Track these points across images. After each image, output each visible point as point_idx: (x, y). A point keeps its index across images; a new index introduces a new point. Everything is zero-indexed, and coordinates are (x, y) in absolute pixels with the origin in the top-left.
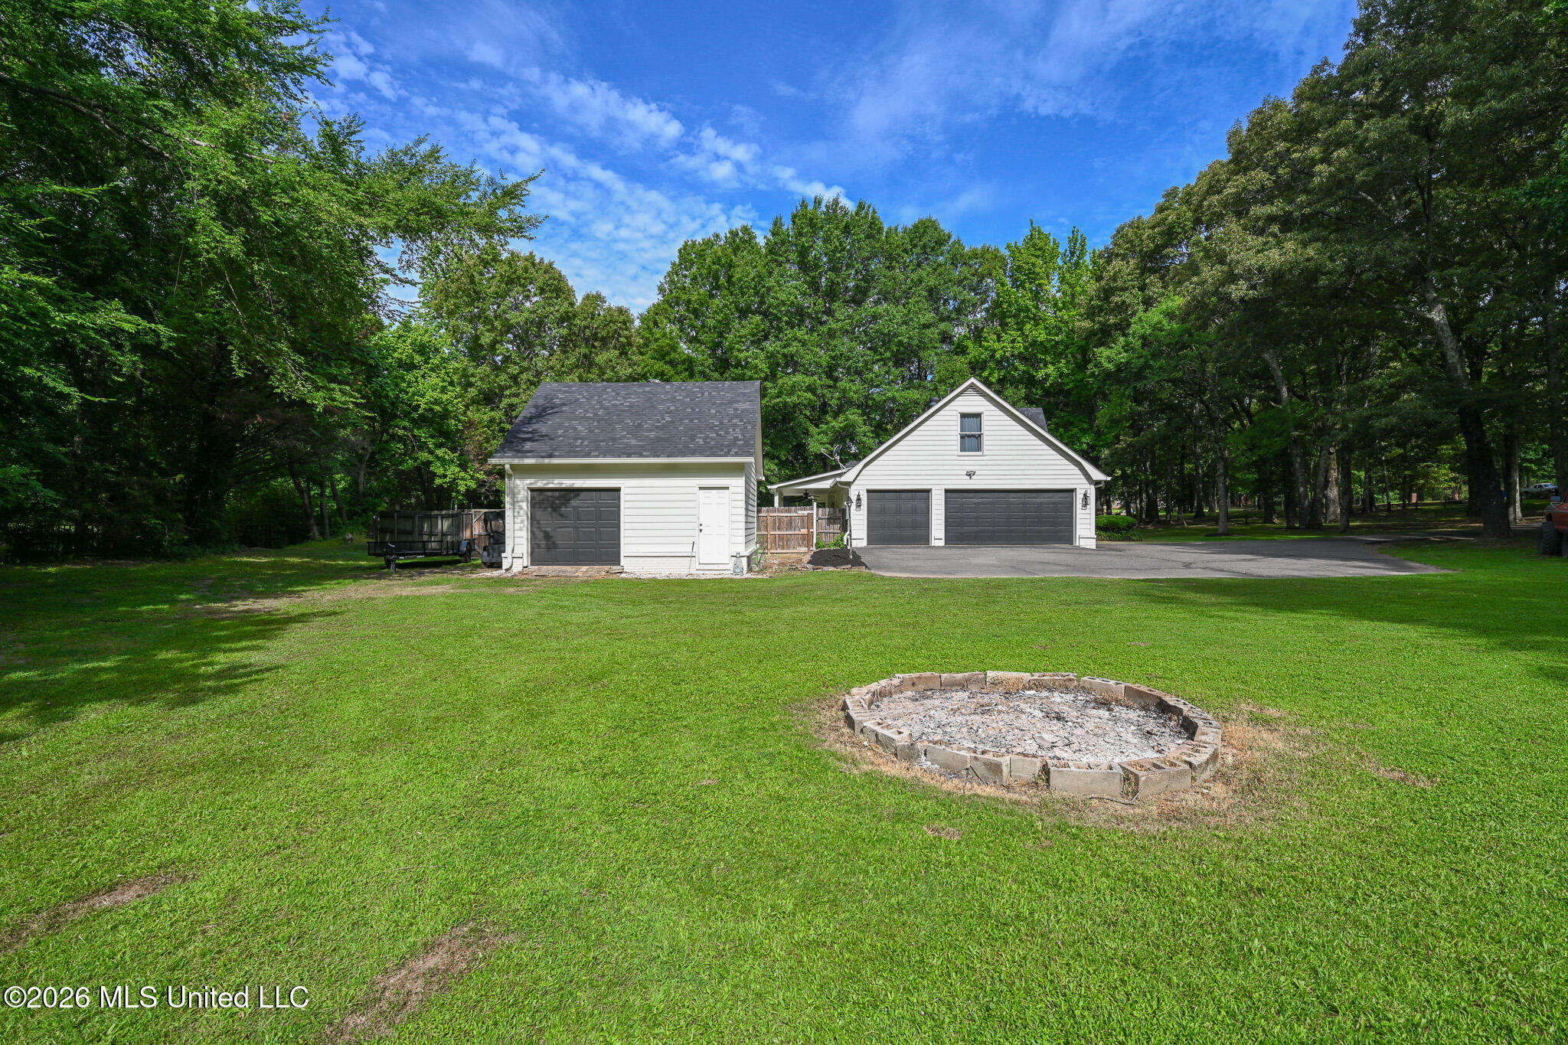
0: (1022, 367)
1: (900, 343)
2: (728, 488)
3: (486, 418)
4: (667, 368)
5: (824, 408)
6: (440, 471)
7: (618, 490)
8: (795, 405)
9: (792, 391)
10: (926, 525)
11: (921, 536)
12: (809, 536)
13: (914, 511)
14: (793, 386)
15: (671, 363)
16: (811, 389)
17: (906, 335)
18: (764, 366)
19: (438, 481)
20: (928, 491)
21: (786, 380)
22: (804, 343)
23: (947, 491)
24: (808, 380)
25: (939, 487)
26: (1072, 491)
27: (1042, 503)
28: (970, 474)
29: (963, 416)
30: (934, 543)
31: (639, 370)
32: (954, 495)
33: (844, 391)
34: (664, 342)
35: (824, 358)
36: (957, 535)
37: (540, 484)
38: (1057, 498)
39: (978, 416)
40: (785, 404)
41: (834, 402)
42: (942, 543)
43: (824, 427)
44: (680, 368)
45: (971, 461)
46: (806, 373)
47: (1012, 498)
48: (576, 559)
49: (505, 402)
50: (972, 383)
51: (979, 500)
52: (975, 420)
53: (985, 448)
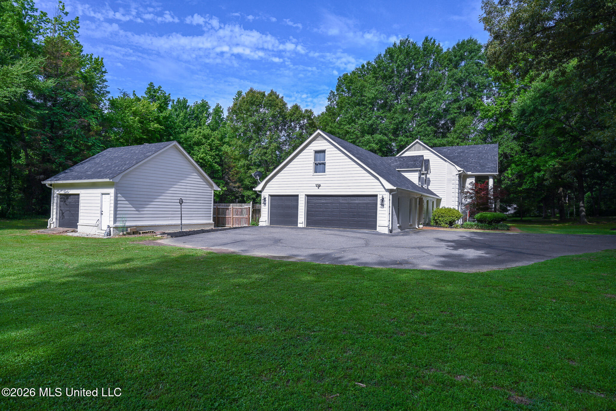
2: (109, 194)
10: (296, 215)
11: (292, 220)
12: (249, 219)
13: (292, 207)
20: (297, 196)
23: (308, 196)
25: (301, 194)
26: (376, 196)
27: (359, 204)
28: (319, 186)
29: (316, 152)
32: (311, 198)
38: (367, 200)
39: (324, 151)
45: (319, 178)
47: (341, 200)
48: (69, 225)
50: (319, 133)
51: (324, 201)
52: (322, 154)
53: (326, 170)
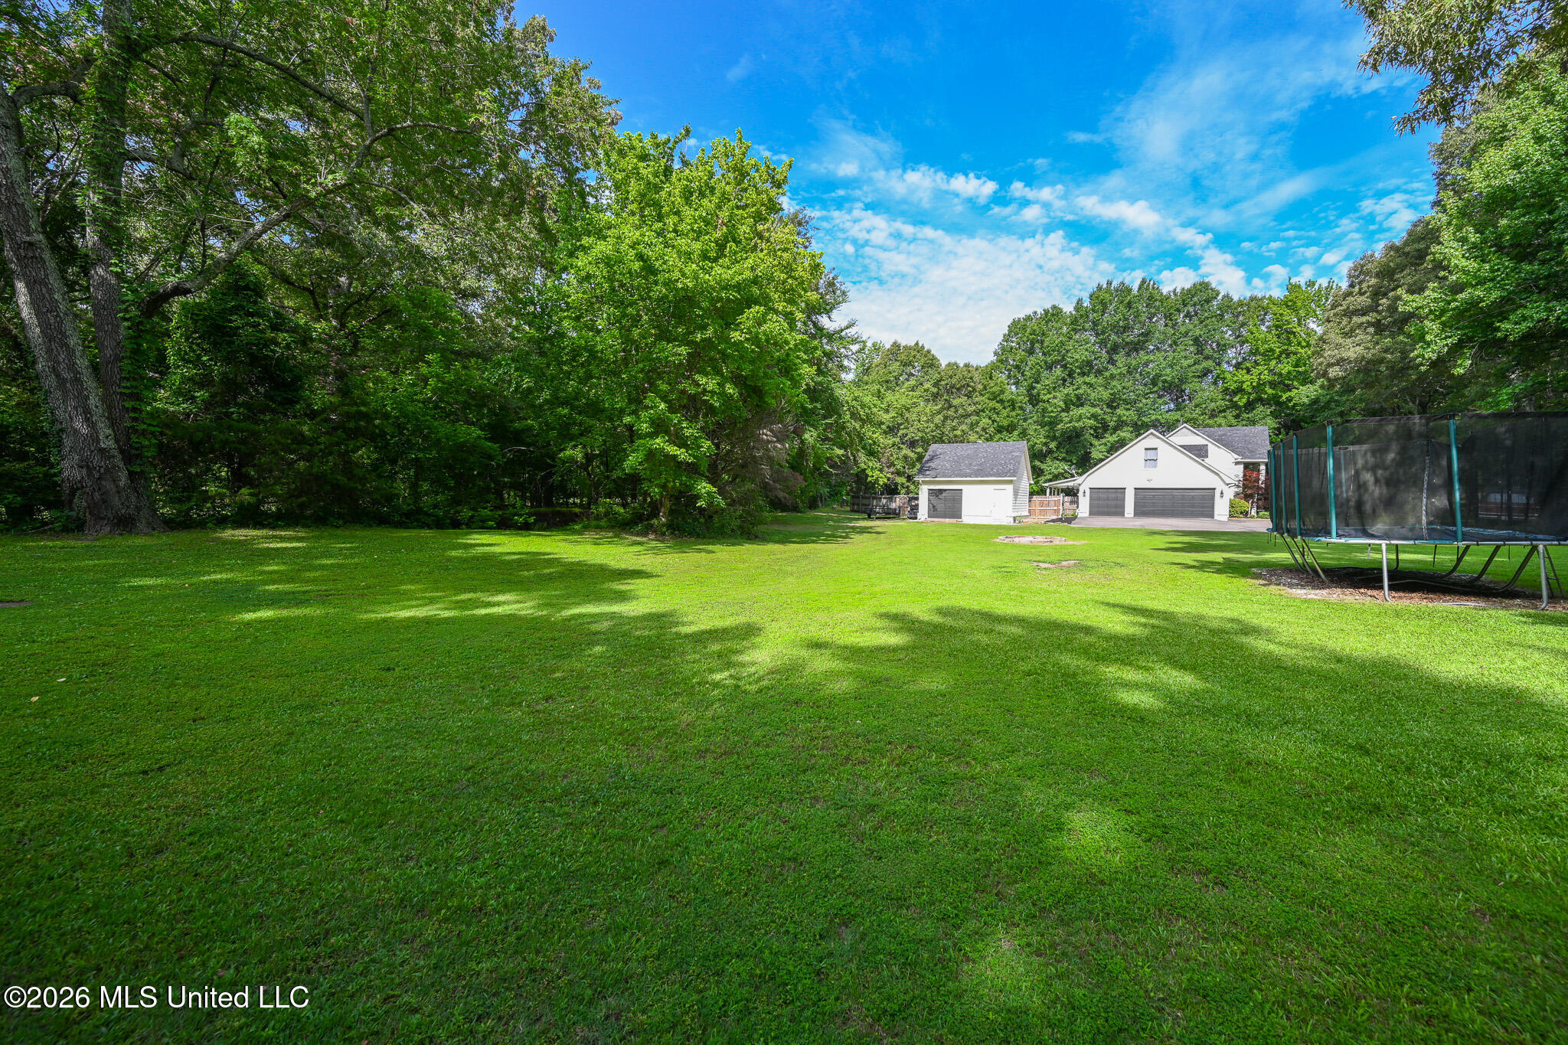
0: (1270, 391)
1: (1165, 381)
3: (891, 442)
4: (998, 406)
5: (1105, 427)
6: (870, 474)
7: (962, 490)
8: (1082, 428)
9: (1080, 418)
10: (1123, 507)
11: (1119, 511)
12: (1059, 510)
13: (1117, 499)
14: (1080, 416)
15: (1001, 401)
16: (1094, 416)
17: (1169, 374)
18: (1062, 404)
19: (869, 479)
20: (1125, 488)
21: (1076, 412)
22: (1090, 385)
23: (1136, 488)
24: (1093, 410)
25: (1131, 487)
26: (1214, 489)
27: (1194, 496)
28: (1149, 480)
30: (1127, 515)
31: (980, 407)
32: (1140, 491)
33: (1120, 416)
34: (996, 389)
35: (1106, 395)
36: (1140, 512)
38: (1205, 493)
39: (1156, 449)
40: (1074, 427)
41: (1112, 424)
42: (1132, 515)
43: (1104, 441)
44: (1006, 404)
45: (1151, 473)
46: (1093, 406)
48: (945, 516)
49: (901, 432)
53: (1160, 465)
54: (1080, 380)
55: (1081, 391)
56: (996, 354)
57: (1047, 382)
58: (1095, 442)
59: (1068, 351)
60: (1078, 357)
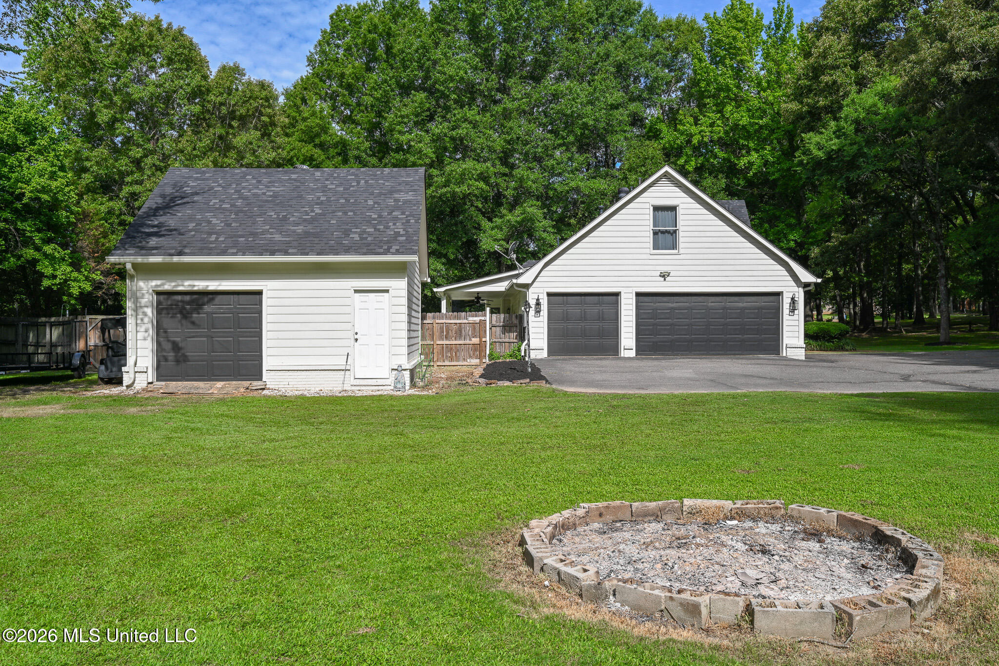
0: (722, 154)
1: (585, 126)
2: (387, 291)
3: (103, 208)
4: (317, 152)
5: (498, 198)
6: (48, 271)
7: (260, 293)
8: (465, 196)
9: (462, 179)
10: (615, 333)
11: (609, 345)
12: (482, 346)
13: (601, 318)
14: (463, 174)
15: (321, 146)
16: (483, 177)
17: (592, 116)
18: (429, 151)
19: (46, 283)
20: (617, 294)
21: (454, 168)
22: (475, 125)
23: (638, 295)
24: (480, 167)
25: (629, 290)
26: (778, 295)
27: (745, 308)
28: (664, 276)
29: (657, 209)
30: (624, 354)
31: (284, 154)
32: (646, 299)
33: (521, 180)
34: (313, 122)
35: (498, 142)
37: (168, 287)
38: (761, 302)
39: (673, 209)
40: (454, 194)
41: (509, 193)
42: (632, 354)
43: (498, 221)
44: (332, 152)
45: (665, 260)
47: (711, 303)
48: (210, 374)
49: (126, 190)
50: (666, 172)
51: (675, 305)
52: (669, 214)
53: (681, 245)
54: (458, 113)
55: (461, 132)
56: (310, 61)
57: (405, 111)
58: (485, 224)
59: (435, 63)
60: (451, 71)
